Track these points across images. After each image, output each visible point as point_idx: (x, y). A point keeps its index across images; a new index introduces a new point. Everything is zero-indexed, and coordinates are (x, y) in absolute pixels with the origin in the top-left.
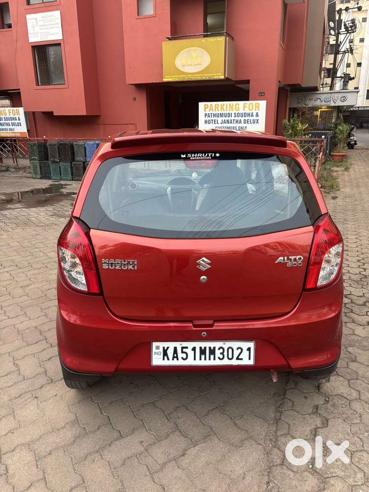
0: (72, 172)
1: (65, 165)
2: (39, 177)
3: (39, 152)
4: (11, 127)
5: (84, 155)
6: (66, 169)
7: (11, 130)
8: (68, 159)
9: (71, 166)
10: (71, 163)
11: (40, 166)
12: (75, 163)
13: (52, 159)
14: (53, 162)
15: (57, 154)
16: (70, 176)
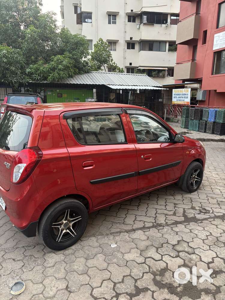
0: (199, 126)
1: (196, 122)
2: (183, 127)
3: (186, 113)
4: (184, 99)
5: (207, 117)
6: (196, 124)
7: (183, 100)
8: (198, 118)
9: (199, 123)
10: (199, 121)
11: (185, 121)
12: (201, 121)
13: (190, 118)
14: (191, 119)
15: (193, 115)
16: (198, 129)
